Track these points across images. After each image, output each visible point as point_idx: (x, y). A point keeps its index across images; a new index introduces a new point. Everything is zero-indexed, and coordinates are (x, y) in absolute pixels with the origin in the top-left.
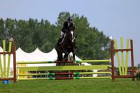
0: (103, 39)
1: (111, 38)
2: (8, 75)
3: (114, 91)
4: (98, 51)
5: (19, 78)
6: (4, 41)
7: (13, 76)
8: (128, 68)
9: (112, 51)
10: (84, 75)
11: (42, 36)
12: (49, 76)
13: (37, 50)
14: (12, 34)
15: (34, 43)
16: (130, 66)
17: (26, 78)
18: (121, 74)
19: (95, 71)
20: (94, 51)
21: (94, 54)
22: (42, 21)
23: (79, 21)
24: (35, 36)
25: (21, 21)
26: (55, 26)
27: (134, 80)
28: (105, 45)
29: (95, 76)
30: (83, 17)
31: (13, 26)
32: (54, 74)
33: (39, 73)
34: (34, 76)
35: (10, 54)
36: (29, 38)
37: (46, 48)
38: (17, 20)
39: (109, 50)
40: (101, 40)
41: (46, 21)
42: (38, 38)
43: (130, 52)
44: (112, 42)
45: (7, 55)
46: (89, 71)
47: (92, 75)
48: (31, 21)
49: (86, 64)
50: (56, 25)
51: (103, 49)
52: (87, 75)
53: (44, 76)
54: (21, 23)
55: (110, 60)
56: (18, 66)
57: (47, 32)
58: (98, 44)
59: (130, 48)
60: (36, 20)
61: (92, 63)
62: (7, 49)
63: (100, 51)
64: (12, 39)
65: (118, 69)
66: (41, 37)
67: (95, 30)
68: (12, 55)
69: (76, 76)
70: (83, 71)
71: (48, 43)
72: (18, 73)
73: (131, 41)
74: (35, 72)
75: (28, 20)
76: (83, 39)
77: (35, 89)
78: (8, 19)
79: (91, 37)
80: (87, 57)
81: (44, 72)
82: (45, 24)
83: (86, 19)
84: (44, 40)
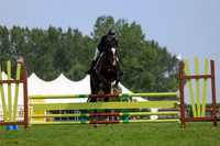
0: (167, 60)
1: (179, 57)
2: (15, 117)
3: (185, 142)
4: (159, 79)
5: (32, 122)
6: (9, 63)
7: (22, 119)
8: (207, 106)
9: (182, 79)
10: (136, 116)
11: (69, 54)
12: (80, 118)
13: (62, 76)
14: (22, 51)
15: (56, 66)
16: (211, 102)
17: (44, 122)
18: (195, 116)
19: (154, 110)
20: (153, 78)
21: (153, 84)
22: (70, 30)
23: (129, 30)
24: (58, 55)
25: (35, 31)
26: (89, 39)
27: (216, 125)
28: (170, 69)
29: (153, 118)
30: (134, 23)
31: (23, 38)
32: (88, 115)
33: (64, 114)
34: (57, 119)
35: (17, 83)
36: (49, 58)
37: (75, 73)
38: (30, 29)
39: (176, 77)
40: (163, 61)
41: (76, 31)
42: (63, 58)
43: (209, 80)
44: (182, 64)
45: (13, 85)
46: (144, 110)
47: (148, 117)
48: (51, 30)
49: (139, 99)
50: (92, 37)
51: (167, 75)
52: (142, 117)
53: (72, 118)
54: (36, 34)
55: (178, 93)
56: (30, 102)
57: (77, 48)
58: (159, 68)
59: (209, 73)
60: (60, 29)
61: (149, 98)
62: (13, 75)
63: (163, 79)
64: (21, 60)
65: (191, 107)
66: (68, 56)
67: (153, 45)
68: (21, 85)
69: (123, 118)
70: (134, 110)
71: (78, 66)
72: (31, 113)
73: (212, 62)
74: (57, 112)
75: (47, 29)
76: (135, 60)
77: (57, 139)
78: (14, 28)
79: (148, 56)
80: (141, 88)
81: (72, 112)
82: (75, 36)
83: (139, 27)
84: (72, 61)
